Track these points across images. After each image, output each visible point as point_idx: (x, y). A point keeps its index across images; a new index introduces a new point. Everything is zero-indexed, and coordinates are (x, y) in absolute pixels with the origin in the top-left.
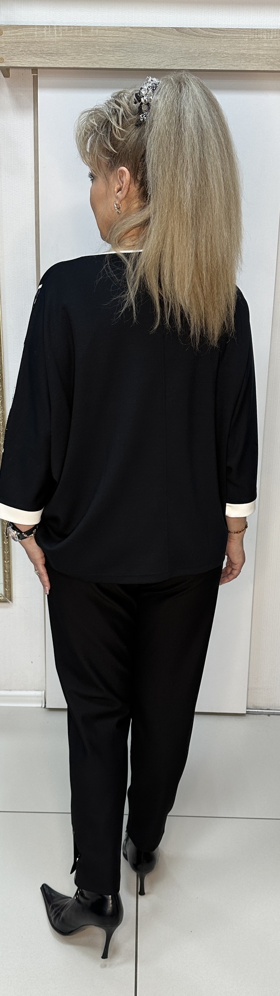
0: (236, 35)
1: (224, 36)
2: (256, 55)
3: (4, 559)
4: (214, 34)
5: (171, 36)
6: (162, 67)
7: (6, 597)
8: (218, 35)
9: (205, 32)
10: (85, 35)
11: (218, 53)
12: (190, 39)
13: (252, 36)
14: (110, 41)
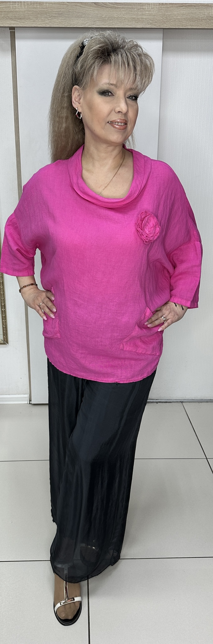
0: (129, 7)
1: (123, 7)
2: (142, 18)
3: (3, 319)
4: (117, 6)
5: (91, 7)
6: (87, 26)
7: (5, 341)
8: (119, 6)
9: (111, 5)
10: (41, 7)
11: (119, 17)
12: (103, 9)
13: (139, 7)
14: (55, 10)
